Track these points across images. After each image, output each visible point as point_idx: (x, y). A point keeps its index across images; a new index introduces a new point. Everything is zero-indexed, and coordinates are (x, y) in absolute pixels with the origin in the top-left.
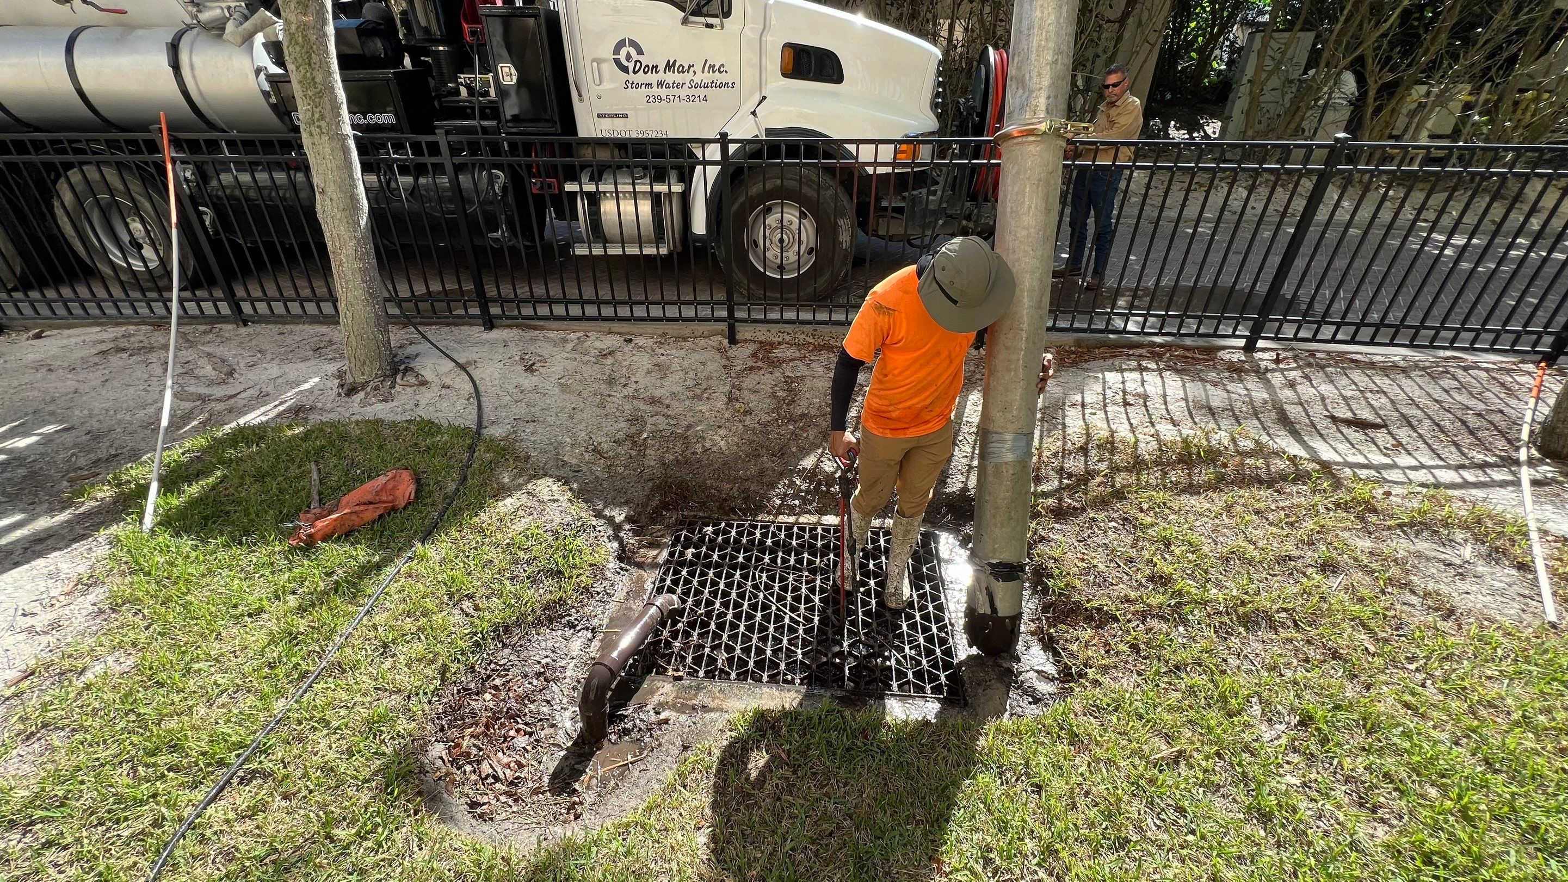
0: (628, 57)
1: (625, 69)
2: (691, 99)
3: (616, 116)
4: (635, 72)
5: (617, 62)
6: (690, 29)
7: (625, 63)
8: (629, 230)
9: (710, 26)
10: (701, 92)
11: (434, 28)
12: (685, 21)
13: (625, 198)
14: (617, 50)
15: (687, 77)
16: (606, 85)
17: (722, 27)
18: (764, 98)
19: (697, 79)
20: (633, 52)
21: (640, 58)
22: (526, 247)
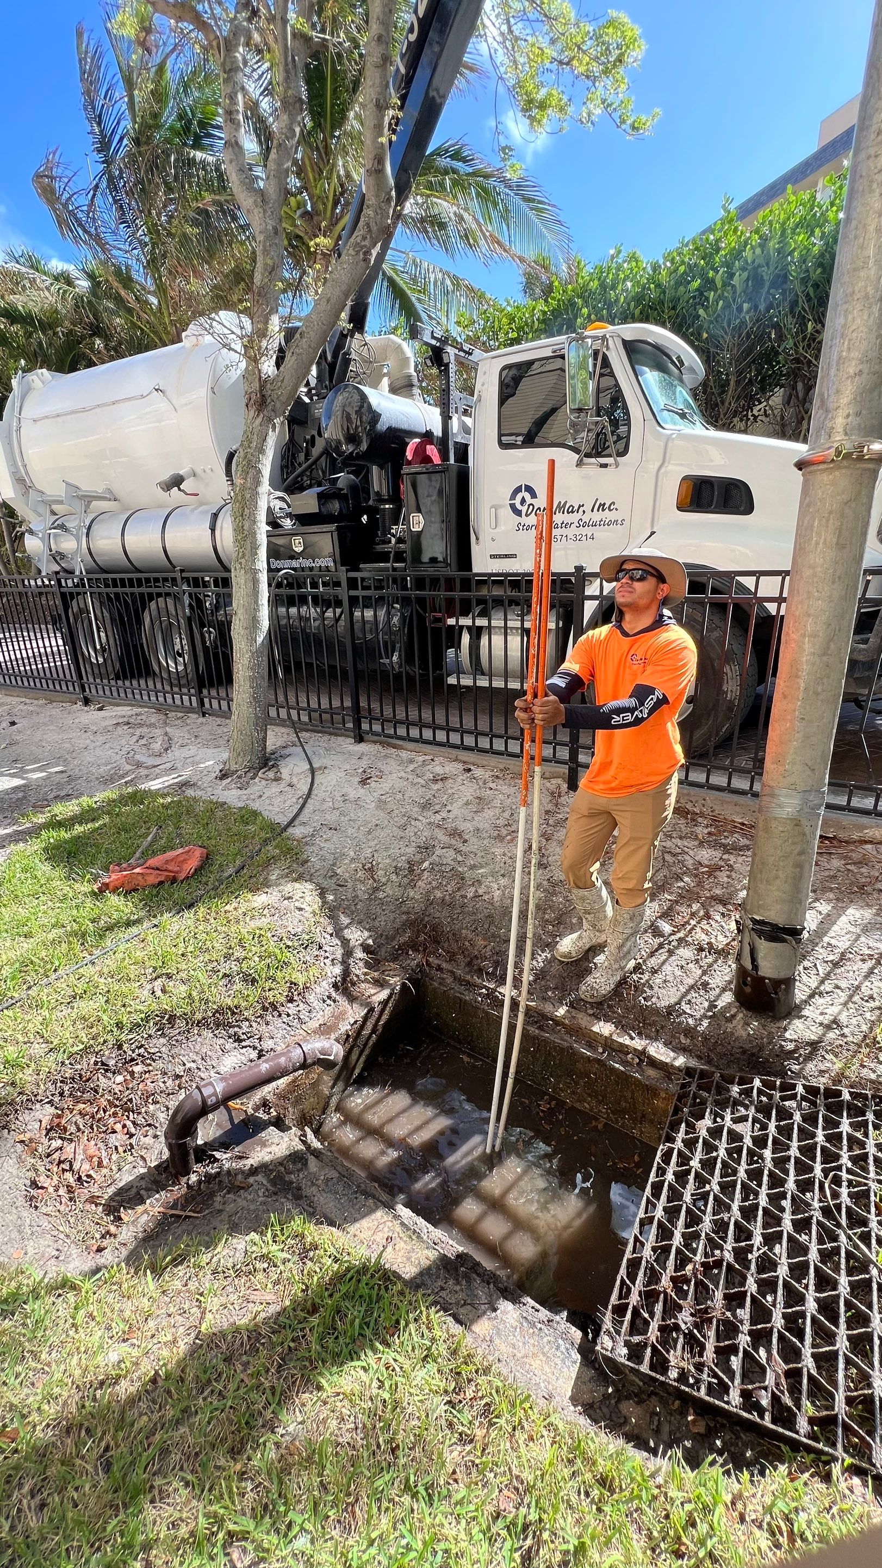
0: (523, 501)
1: (518, 513)
2: (577, 538)
3: (506, 556)
4: (527, 515)
5: (513, 507)
6: (584, 470)
7: (519, 507)
8: (498, 663)
9: (604, 466)
10: (588, 531)
11: (384, 492)
12: (580, 464)
13: (513, 634)
14: (513, 496)
15: (574, 518)
16: (502, 528)
17: (617, 465)
18: (653, 533)
19: (586, 518)
20: (527, 496)
21: (533, 501)
22: (421, 675)
